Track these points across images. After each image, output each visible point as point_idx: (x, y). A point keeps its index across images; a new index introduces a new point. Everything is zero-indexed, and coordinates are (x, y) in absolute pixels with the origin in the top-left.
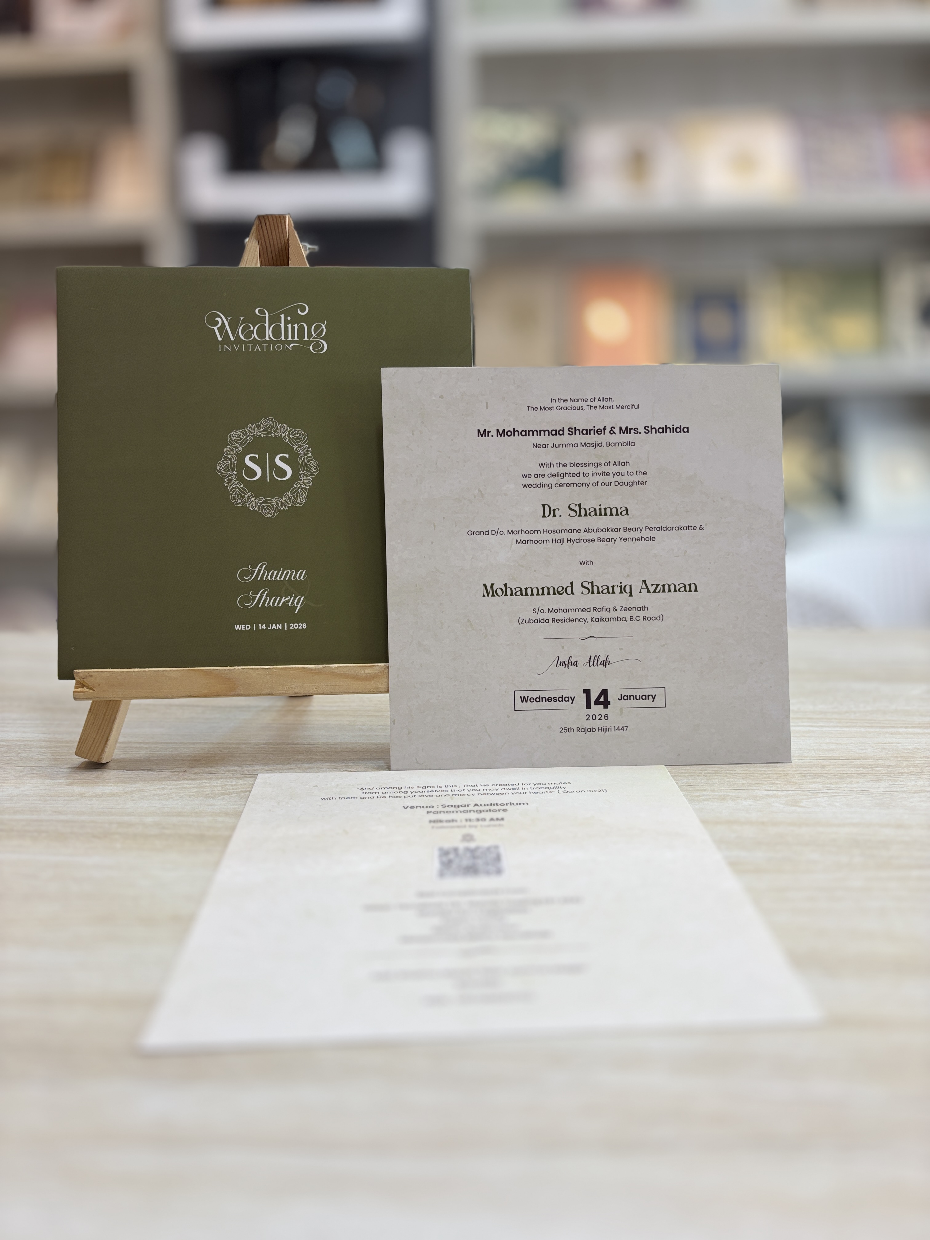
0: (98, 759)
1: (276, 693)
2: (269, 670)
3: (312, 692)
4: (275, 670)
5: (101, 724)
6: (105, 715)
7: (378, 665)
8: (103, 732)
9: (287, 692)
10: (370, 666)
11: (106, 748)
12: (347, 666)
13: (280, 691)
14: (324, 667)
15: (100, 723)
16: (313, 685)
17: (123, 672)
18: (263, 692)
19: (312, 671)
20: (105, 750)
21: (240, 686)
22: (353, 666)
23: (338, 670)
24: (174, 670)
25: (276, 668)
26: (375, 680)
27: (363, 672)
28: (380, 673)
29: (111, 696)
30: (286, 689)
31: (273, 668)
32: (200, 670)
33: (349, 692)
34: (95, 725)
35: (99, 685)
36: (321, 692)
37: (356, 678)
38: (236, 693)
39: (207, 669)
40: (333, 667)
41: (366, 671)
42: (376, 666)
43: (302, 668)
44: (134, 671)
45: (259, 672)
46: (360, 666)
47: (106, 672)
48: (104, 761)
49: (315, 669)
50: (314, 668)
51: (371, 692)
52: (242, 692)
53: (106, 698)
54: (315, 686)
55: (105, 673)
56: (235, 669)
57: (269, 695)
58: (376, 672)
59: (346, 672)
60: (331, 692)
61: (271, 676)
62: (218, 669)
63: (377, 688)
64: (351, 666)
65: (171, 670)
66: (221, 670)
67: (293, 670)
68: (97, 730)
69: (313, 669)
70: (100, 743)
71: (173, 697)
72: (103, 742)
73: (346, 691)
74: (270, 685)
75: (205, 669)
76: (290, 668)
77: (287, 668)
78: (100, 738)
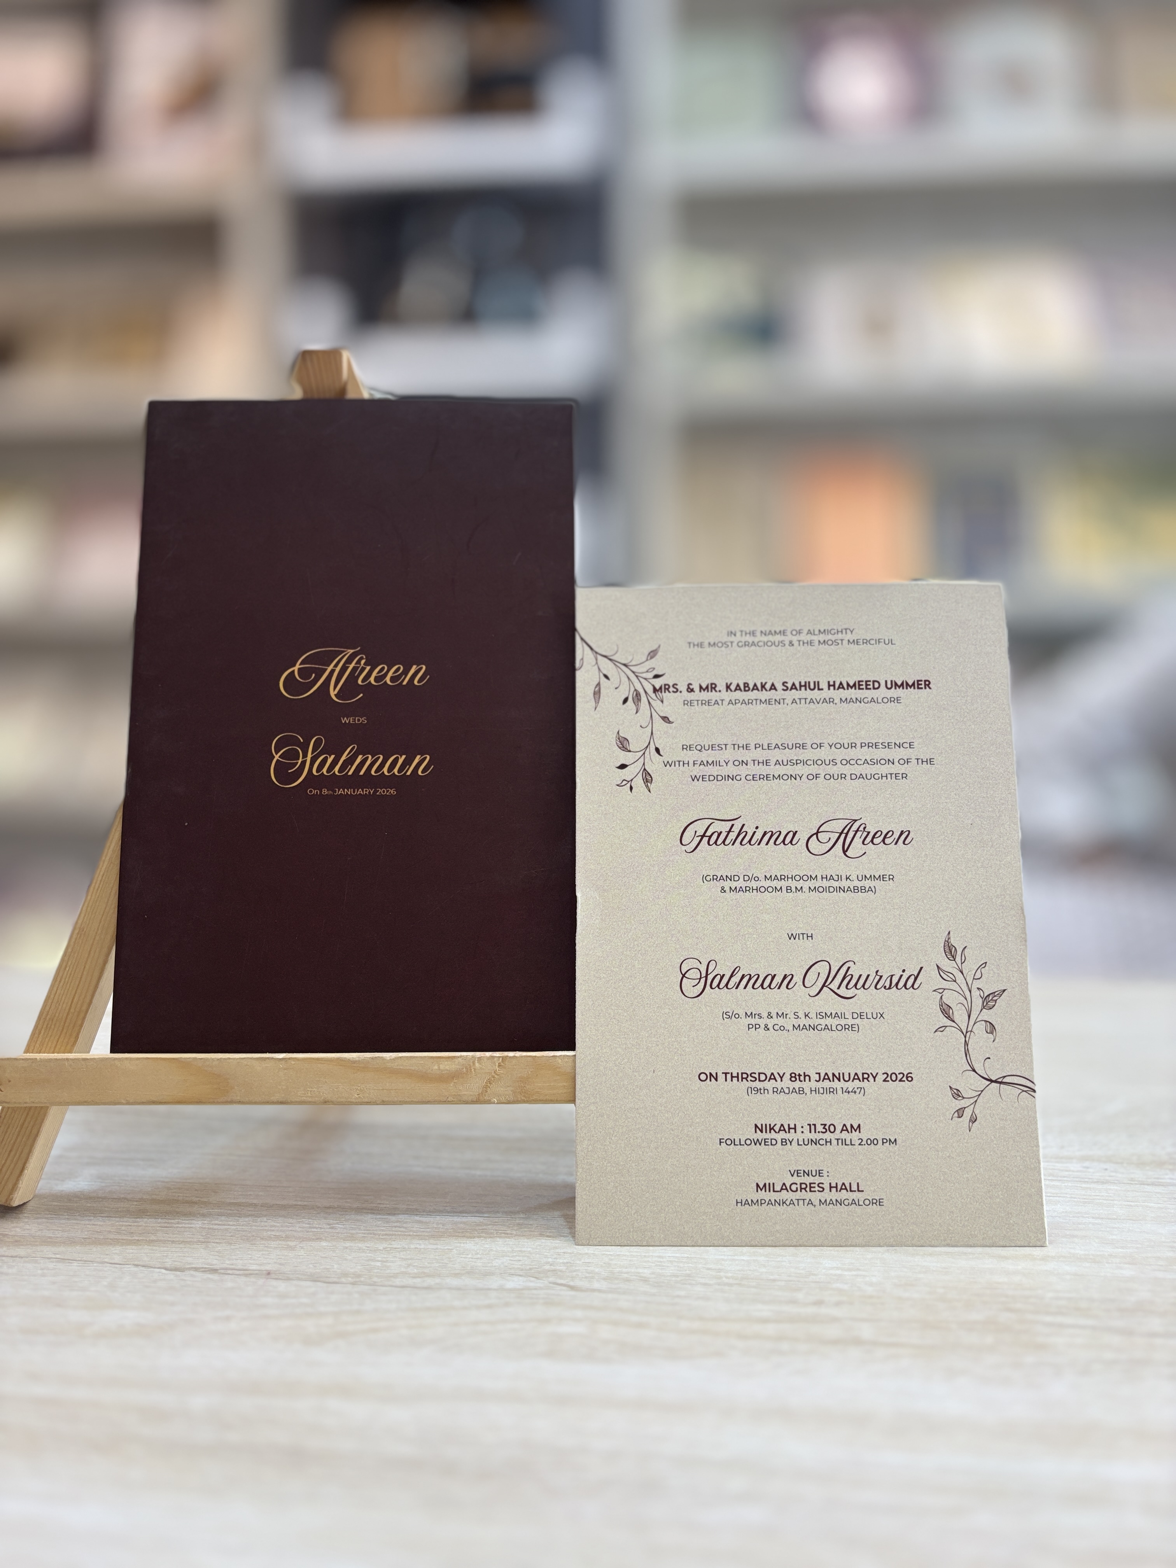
0: (7, 1201)
1: (293, 1100)
2: (283, 1062)
3: (351, 1100)
4: (293, 1063)
5: (14, 1143)
6: (21, 1128)
7: (461, 1056)
8: (18, 1155)
9: (310, 1100)
10: (449, 1057)
11: (21, 1182)
12: (411, 1057)
13: (299, 1096)
14: (372, 1058)
15: (12, 1142)
16: (354, 1088)
17: (50, 1060)
18: (273, 1099)
19: (355, 1065)
20: (20, 1185)
21: (236, 1087)
22: (421, 1057)
23: (396, 1064)
24: (131, 1059)
25: (296, 1058)
26: (455, 1081)
27: (436, 1067)
28: (465, 1069)
29: (28, 1100)
30: (309, 1095)
31: (290, 1059)
32: (174, 1059)
33: (412, 1101)
34: (5, 1144)
35: (10, 1081)
36: (366, 1100)
37: (424, 1077)
38: (229, 1100)
39: (185, 1058)
40: (388, 1059)
41: (442, 1067)
42: (458, 1057)
43: (338, 1059)
44: (67, 1059)
45: (266, 1065)
46: (432, 1057)
47: (23, 1059)
48: (15, 1203)
49: (359, 1061)
50: (357, 1059)
51: (449, 1101)
52: (239, 1098)
53: (20, 1103)
54: (357, 1089)
55: (21, 1061)
56: (229, 1058)
57: (282, 1103)
58: (457, 1067)
59: (408, 1068)
60: (383, 1101)
61: (286, 1071)
62: (202, 1059)
63: (459, 1095)
64: (416, 1057)
65: (126, 1058)
66: (207, 1059)
67: (323, 1062)
68: (7, 1153)
69: (354, 1062)
70: (11, 1173)
71: (128, 1103)
72: (17, 1172)
73: (408, 1100)
74: (284, 1087)
75: (181, 1058)
76: (318, 1059)
77: (313, 1059)
78: (12, 1165)
